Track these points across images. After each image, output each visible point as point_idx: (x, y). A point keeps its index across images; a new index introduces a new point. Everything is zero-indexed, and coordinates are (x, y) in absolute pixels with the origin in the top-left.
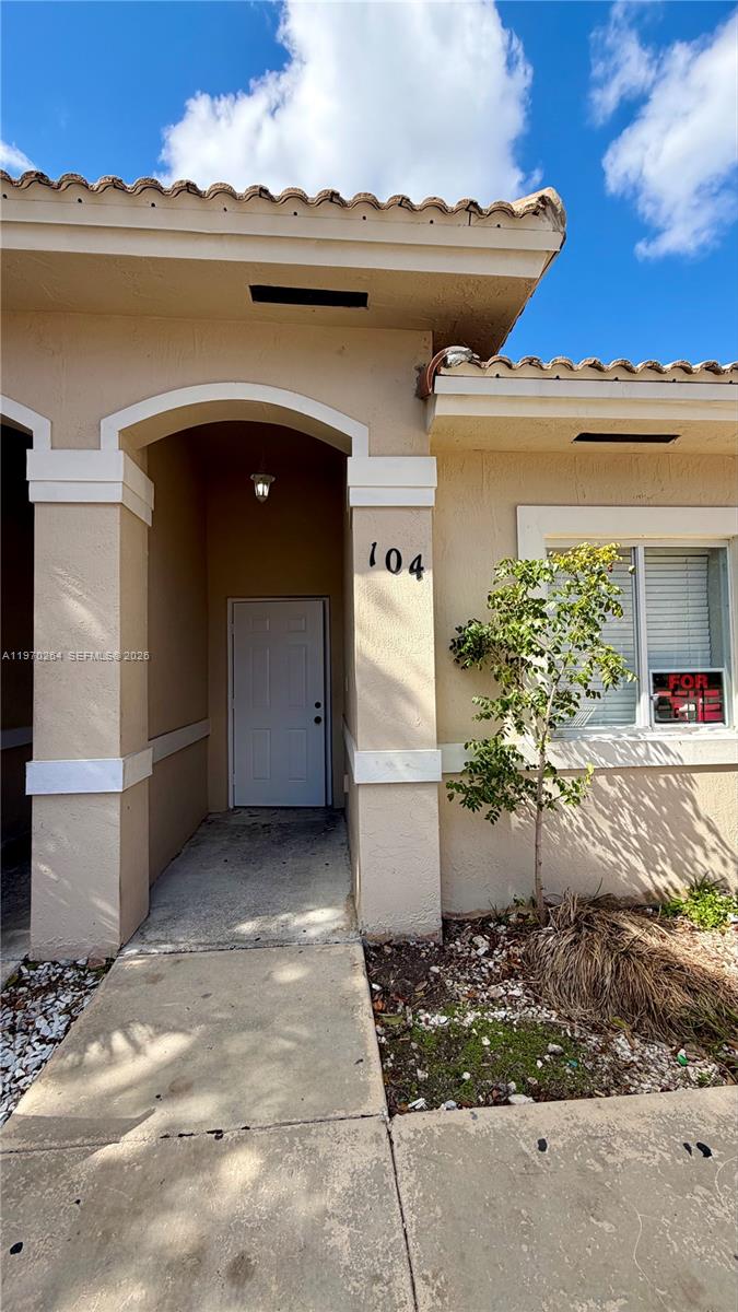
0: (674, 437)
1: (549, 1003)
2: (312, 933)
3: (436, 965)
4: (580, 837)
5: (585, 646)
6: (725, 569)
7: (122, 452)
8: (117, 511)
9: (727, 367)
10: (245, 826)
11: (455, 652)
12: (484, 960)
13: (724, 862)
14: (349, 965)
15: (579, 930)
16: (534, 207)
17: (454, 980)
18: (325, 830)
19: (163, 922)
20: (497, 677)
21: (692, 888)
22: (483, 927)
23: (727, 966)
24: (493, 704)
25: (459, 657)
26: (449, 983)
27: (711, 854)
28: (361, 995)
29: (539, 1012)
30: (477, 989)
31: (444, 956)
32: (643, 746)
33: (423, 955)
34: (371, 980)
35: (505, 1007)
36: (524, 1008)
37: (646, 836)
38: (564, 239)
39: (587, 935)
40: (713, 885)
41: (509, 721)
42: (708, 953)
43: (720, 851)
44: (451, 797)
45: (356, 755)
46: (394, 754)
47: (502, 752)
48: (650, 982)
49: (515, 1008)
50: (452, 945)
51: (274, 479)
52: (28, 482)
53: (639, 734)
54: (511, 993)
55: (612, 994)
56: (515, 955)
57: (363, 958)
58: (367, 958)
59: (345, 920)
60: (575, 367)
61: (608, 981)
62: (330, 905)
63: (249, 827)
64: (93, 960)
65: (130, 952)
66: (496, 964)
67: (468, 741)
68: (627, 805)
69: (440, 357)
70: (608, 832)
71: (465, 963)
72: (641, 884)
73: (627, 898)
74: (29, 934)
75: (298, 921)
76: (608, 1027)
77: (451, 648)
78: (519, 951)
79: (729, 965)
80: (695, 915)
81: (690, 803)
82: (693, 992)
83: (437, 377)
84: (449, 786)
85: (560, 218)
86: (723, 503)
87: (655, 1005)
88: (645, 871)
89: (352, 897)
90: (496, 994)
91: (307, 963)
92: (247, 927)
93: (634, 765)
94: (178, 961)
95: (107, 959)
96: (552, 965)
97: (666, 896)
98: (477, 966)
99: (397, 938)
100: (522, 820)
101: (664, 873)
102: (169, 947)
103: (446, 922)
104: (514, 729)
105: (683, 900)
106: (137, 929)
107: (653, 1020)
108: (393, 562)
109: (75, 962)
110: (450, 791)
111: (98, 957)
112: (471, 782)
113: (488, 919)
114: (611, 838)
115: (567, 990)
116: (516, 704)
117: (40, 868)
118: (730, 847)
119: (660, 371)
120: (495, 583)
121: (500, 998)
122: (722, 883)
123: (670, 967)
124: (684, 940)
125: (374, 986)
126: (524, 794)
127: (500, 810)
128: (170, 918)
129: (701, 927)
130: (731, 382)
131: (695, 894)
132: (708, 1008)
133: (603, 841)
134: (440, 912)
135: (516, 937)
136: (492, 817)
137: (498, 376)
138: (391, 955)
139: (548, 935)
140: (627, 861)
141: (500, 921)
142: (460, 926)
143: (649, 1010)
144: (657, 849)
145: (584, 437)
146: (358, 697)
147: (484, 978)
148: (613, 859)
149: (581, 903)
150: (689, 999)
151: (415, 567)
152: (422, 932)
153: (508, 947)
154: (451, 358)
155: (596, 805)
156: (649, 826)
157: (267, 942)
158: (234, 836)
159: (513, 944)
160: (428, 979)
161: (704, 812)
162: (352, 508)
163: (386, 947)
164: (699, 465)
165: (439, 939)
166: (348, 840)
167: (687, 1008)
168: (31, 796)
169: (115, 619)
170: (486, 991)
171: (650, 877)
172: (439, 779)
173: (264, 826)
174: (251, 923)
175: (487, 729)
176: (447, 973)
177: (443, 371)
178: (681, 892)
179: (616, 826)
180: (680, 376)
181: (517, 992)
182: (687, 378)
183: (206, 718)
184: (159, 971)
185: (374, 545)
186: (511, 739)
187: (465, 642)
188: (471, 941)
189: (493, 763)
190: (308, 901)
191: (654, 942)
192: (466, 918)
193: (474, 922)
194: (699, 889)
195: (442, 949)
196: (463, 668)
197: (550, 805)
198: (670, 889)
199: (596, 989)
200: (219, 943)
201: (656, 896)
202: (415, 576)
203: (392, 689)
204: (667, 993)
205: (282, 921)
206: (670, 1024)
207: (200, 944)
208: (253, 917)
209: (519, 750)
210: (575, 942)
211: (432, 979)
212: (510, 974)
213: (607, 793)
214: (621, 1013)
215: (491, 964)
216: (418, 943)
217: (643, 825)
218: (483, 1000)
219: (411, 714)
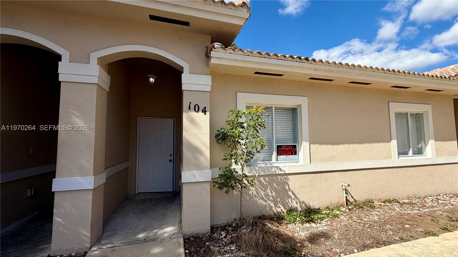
0: (283, 75)
1: (243, 250)
2: (166, 235)
3: (208, 242)
4: (255, 197)
5: (255, 137)
6: (297, 114)
7: (98, 66)
8: (96, 86)
9: (295, 57)
10: (142, 200)
11: (216, 138)
12: (224, 239)
13: (297, 203)
14: (178, 245)
15: (253, 226)
16: (241, 5)
17: (213, 246)
18: (172, 200)
19: (108, 237)
20: (229, 147)
21: (287, 211)
22: (224, 229)
23: (295, 234)
24: (228, 155)
25: (218, 140)
26: (212, 247)
27: (293, 201)
28: (182, 255)
29: (240, 253)
30: (221, 248)
31: (211, 239)
32: (274, 168)
33: (204, 239)
34: (185, 249)
35: (229, 253)
36: (235, 253)
37: (275, 196)
38: (250, 14)
39: (255, 228)
40: (293, 210)
41: (233, 161)
42: (290, 230)
43: (295, 199)
44: (214, 186)
45: (182, 173)
46: (196, 172)
47: (231, 171)
48: (272, 240)
49: (232, 253)
50: (214, 235)
51: (156, 77)
52: (59, 74)
53: (272, 164)
54: (231, 248)
55: (261, 245)
56: (233, 236)
57: (183, 242)
58: (185, 242)
59: (177, 230)
60: (253, 53)
61: (260, 241)
62: (172, 226)
63: (143, 200)
64: (79, 253)
65: (93, 249)
66: (227, 240)
67: (220, 167)
68: (269, 186)
69: (213, 45)
70: (263, 195)
71: (217, 241)
72: (273, 211)
73: (269, 216)
74: (51, 246)
75: (161, 232)
76: (260, 256)
77: (215, 137)
78: (235, 235)
79: (296, 233)
80: (288, 219)
81: (287, 185)
82: (284, 242)
83: (211, 51)
84: (213, 182)
85: (249, 9)
86: (296, 95)
87: (273, 247)
88: (274, 207)
89: (180, 222)
90: (227, 249)
91: (162, 246)
92: (141, 236)
93: (271, 174)
94: (114, 250)
95: (84, 252)
96: (244, 238)
97: (280, 214)
98: (221, 241)
99: (195, 234)
100: (237, 192)
101: (280, 207)
102: (110, 245)
103: (212, 228)
104: (234, 163)
105: (285, 215)
106: (97, 240)
107: (273, 252)
108: (197, 109)
109: (71, 255)
110: (214, 184)
111: (80, 252)
112: (220, 181)
113: (226, 226)
114: (264, 197)
115: (249, 246)
116: (234, 155)
117: (56, 219)
118: (299, 198)
119: (277, 56)
120: (228, 117)
121: (228, 250)
122: (296, 209)
123: (279, 235)
124: (284, 227)
125: (186, 251)
126: (238, 184)
127: (230, 189)
128: (111, 235)
129: (289, 223)
130: (297, 61)
131: (288, 213)
132: (288, 246)
133: (262, 198)
134: (210, 225)
135: (234, 231)
136: (227, 192)
137: (230, 53)
138: (193, 240)
139: (244, 229)
140: (269, 204)
141: (229, 226)
142: (217, 229)
143: (272, 249)
144: (278, 200)
145: (256, 73)
146: (184, 153)
147: (223, 245)
148: (265, 204)
149: (254, 218)
150: (283, 245)
151: (204, 111)
152: (204, 232)
153: (232, 234)
154: (216, 46)
155: (260, 186)
156: (275, 193)
157: (148, 240)
158: (138, 204)
159: (233, 233)
160: (205, 247)
161: (291, 188)
162: (183, 90)
163: (191, 238)
164: (290, 83)
165: (209, 233)
166: (180, 202)
167: (282, 247)
168: (54, 192)
169: (93, 125)
170: (223, 249)
171: (276, 209)
172: (210, 180)
173: (149, 199)
174: (143, 234)
175: (226, 163)
176: (211, 244)
177: (213, 50)
178: (284, 212)
179: (266, 193)
180: (283, 58)
181: (233, 248)
182: (285, 59)
183: (128, 160)
184: (106, 254)
185: (190, 103)
186: (234, 166)
187: (220, 135)
188: (220, 233)
189: (228, 174)
190: (164, 225)
191: (275, 228)
192: (219, 226)
193: (221, 227)
194: (289, 211)
195: (210, 237)
196: (219, 143)
197: (245, 187)
198: (281, 212)
199: (257, 244)
200: (130, 242)
201: (277, 214)
202: (204, 113)
203: (196, 150)
204: (277, 243)
205: (154, 232)
206: (278, 253)
207: (123, 243)
208: (143, 232)
209: (237, 170)
210: (252, 230)
211: (206, 247)
212: (232, 243)
213: (263, 183)
214: (264, 251)
215: (226, 240)
216: (202, 235)
217: (274, 192)
218: (222, 252)
219: (202, 159)
